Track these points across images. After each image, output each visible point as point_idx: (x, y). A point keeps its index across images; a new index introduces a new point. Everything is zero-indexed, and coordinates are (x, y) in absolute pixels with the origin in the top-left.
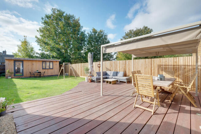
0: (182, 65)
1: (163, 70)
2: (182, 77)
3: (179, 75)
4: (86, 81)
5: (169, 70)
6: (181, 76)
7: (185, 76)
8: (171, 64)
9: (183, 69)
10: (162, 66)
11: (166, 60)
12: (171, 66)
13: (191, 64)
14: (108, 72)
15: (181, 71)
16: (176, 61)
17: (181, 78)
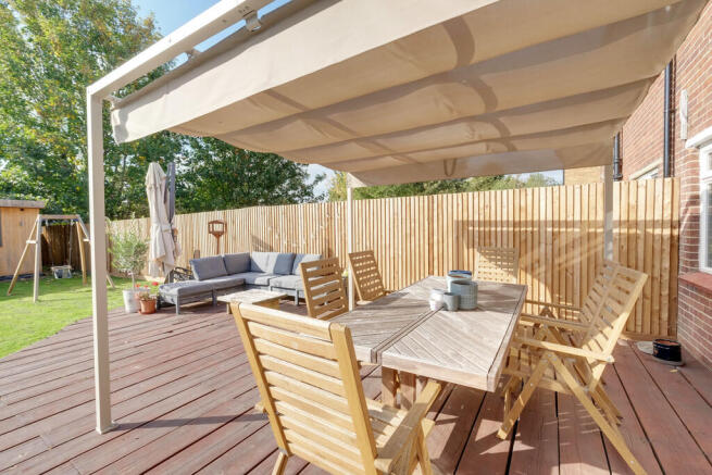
0: (546, 222)
1: (476, 246)
2: (546, 272)
3: (536, 265)
4: (128, 308)
5: (499, 245)
6: (543, 269)
7: (557, 269)
8: (505, 219)
9: (549, 240)
10: (471, 228)
11: (487, 203)
12: (505, 225)
13: (577, 218)
14: (259, 258)
15: (543, 246)
16: (523, 204)
17: (543, 275)
